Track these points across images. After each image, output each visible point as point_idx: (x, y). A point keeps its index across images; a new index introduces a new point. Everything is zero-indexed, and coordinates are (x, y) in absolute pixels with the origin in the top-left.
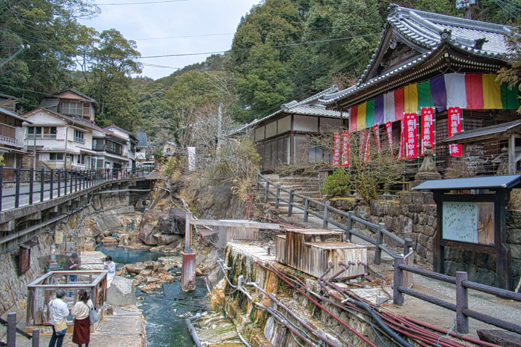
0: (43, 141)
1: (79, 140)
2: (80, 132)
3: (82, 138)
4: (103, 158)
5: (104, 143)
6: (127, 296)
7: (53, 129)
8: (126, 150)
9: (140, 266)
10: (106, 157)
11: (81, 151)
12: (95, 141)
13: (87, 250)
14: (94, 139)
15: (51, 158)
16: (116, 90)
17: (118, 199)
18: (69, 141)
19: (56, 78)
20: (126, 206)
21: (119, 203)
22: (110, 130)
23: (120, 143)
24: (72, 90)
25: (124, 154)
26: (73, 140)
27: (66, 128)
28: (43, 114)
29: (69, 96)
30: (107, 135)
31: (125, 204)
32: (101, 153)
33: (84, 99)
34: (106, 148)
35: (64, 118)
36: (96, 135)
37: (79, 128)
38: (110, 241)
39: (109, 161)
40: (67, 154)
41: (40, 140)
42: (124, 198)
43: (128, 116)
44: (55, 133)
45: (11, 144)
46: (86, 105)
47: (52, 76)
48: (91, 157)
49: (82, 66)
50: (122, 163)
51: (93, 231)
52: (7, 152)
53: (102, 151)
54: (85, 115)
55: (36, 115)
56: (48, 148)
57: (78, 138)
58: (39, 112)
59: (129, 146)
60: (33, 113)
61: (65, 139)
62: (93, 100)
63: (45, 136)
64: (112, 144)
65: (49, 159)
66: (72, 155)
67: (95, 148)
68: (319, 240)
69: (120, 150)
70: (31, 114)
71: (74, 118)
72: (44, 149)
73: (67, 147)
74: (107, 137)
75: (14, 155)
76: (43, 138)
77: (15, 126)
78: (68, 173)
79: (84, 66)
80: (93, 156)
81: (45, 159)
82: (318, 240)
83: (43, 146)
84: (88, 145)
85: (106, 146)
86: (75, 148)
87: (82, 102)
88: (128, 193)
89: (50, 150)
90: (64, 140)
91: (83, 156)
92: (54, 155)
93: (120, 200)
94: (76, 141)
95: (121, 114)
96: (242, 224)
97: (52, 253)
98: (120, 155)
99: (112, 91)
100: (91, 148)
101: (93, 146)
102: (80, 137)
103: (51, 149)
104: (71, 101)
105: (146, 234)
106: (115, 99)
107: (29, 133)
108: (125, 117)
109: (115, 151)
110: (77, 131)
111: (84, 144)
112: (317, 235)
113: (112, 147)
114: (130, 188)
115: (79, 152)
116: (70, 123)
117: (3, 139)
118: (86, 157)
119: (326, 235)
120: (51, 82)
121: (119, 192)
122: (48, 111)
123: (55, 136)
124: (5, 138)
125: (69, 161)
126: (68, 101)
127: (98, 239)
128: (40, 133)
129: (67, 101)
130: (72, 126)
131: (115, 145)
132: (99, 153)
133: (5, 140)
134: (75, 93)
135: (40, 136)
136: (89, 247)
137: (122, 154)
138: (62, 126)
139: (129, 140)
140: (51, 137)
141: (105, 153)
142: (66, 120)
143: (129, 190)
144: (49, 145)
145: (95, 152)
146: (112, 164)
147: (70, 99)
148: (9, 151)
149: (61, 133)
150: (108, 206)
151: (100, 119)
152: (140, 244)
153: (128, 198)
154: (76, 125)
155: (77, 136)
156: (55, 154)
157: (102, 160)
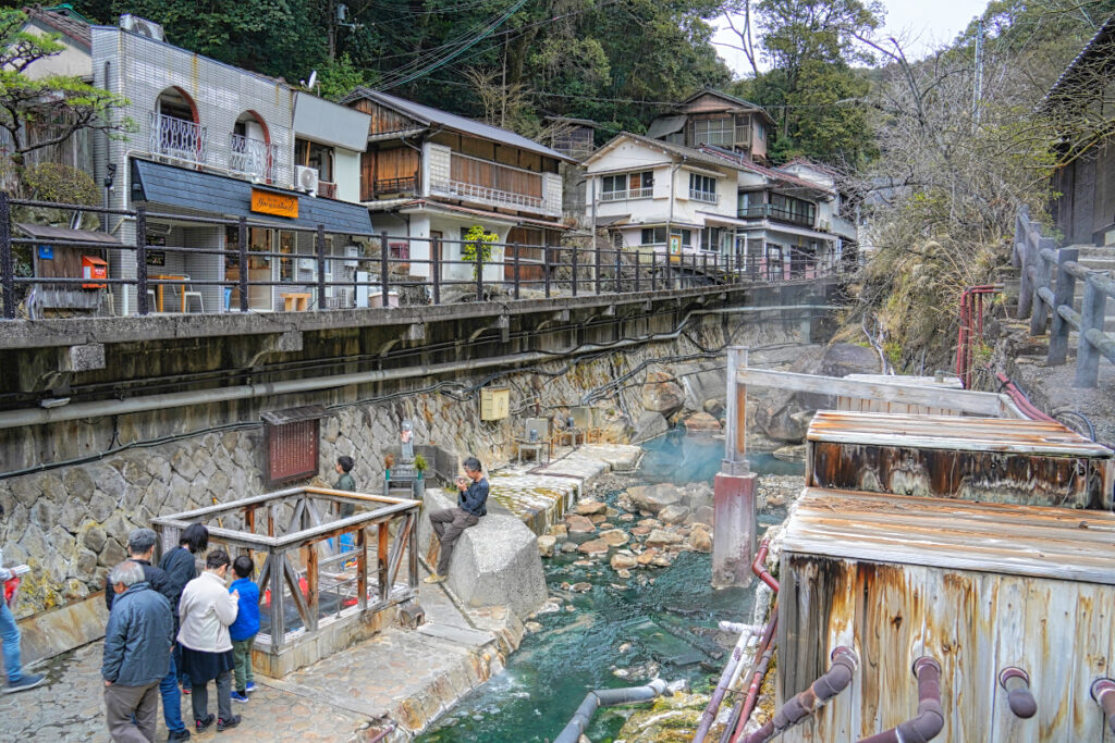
0: (629, 204)
1: (705, 197)
2: (706, 179)
3: (713, 191)
4: (763, 235)
5: (766, 200)
6: (490, 581)
7: (646, 177)
8: (825, 216)
9: (665, 495)
10: (770, 232)
11: (707, 221)
12: (746, 198)
13: (608, 440)
14: (741, 193)
15: (645, 240)
16: (813, 77)
17: (781, 327)
18: (678, 200)
19: (676, 68)
20: (800, 344)
21: (781, 337)
22: (790, 171)
23: (807, 201)
24: (712, 91)
25: (818, 226)
26: (687, 197)
27: (671, 171)
28: (627, 145)
29: (707, 105)
30: (770, 181)
31: (797, 339)
32: (758, 223)
33: (736, 109)
34: (769, 213)
35: (666, 150)
36: (746, 184)
37: (702, 170)
38: (703, 423)
39: (778, 243)
40: (676, 230)
41: (624, 204)
42: (798, 325)
43: (841, 135)
44: (651, 185)
45: (529, 209)
46: (741, 120)
47: (665, 66)
48: (736, 235)
49: (742, 36)
50: (815, 247)
51: (663, 399)
52: (515, 225)
53: (760, 218)
54: (740, 144)
55: (615, 151)
56: (638, 219)
57: (702, 192)
58: (621, 143)
59: (835, 203)
60: (610, 146)
61: (669, 196)
62: (756, 108)
63: (632, 194)
64: (788, 201)
65: (640, 244)
66: (686, 234)
67: (745, 213)
68: (919, 483)
69: (811, 215)
70: (606, 149)
71: (701, 150)
72: (631, 222)
73: (674, 214)
74: (770, 186)
75: (540, 232)
76: (629, 198)
77: (542, 170)
78: (672, 272)
79: (746, 37)
80: (739, 232)
81: (633, 242)
82: (908, 480)
83: (629, 216)
84: (726, 206)
85: (769, 207)
86: (693, 215)
87: (733, 114)
88: (806, 315)
89: (642, 223)
90: (667, 198)
91: (713, 233)
92: (650, 233)
93: (785, 330)
94: (695, 198)
95: (825, 134)
96: (873, 387)
97: (405, 439)
98: (810, 227)
99: (805, 80)
100: (735, 215)
101: (739, 210)
102: (705, 190)
103: (644, 221)
104: (712, 116)
105: (771, 412)
106: (809, 99)
107: (604, 191)
108: (833, 139)
109: (793, 218)
110: (698, 177)
111: (716, 205)
112: (903, 453)
113: (788, 209)
114: (813, 301)
115: (703, 223)
116: (680, 159)
117: (511, 199)
118: (722, 235)
119: (965, 457)
120: (665, 79)
121: (783, 311)
122: (635, 138)
123: (651, 193)
124: (515, 196)
125: (677, 243)
126: (707, 116)
127: (675, 418)
128: (624, 188)
129: (703, 117)
130: (683, 166)
131: (794, 203)
132: (753, 224)
133: (514, 202)
134: (719, 98)
135: (624, 195)
136: (614, 435)
137: (813, 226)
138: (662, 168)
139: (834, 191)
140: (645, 193)
141: (765, 224)
142: (670, 153)
143: (808, 306)
144: (642, 212)
145: (744, 223)
146: (786, 249)
147: (709, 113)
148: (519, 224)
149: (662, 182)
150: (749, 342)
151: (779, 151)
152: (757, 436)
153: (806, 327)
154: (691, 162)
155: (698, 188)
156: (652, 229)
157: (761, 240)
